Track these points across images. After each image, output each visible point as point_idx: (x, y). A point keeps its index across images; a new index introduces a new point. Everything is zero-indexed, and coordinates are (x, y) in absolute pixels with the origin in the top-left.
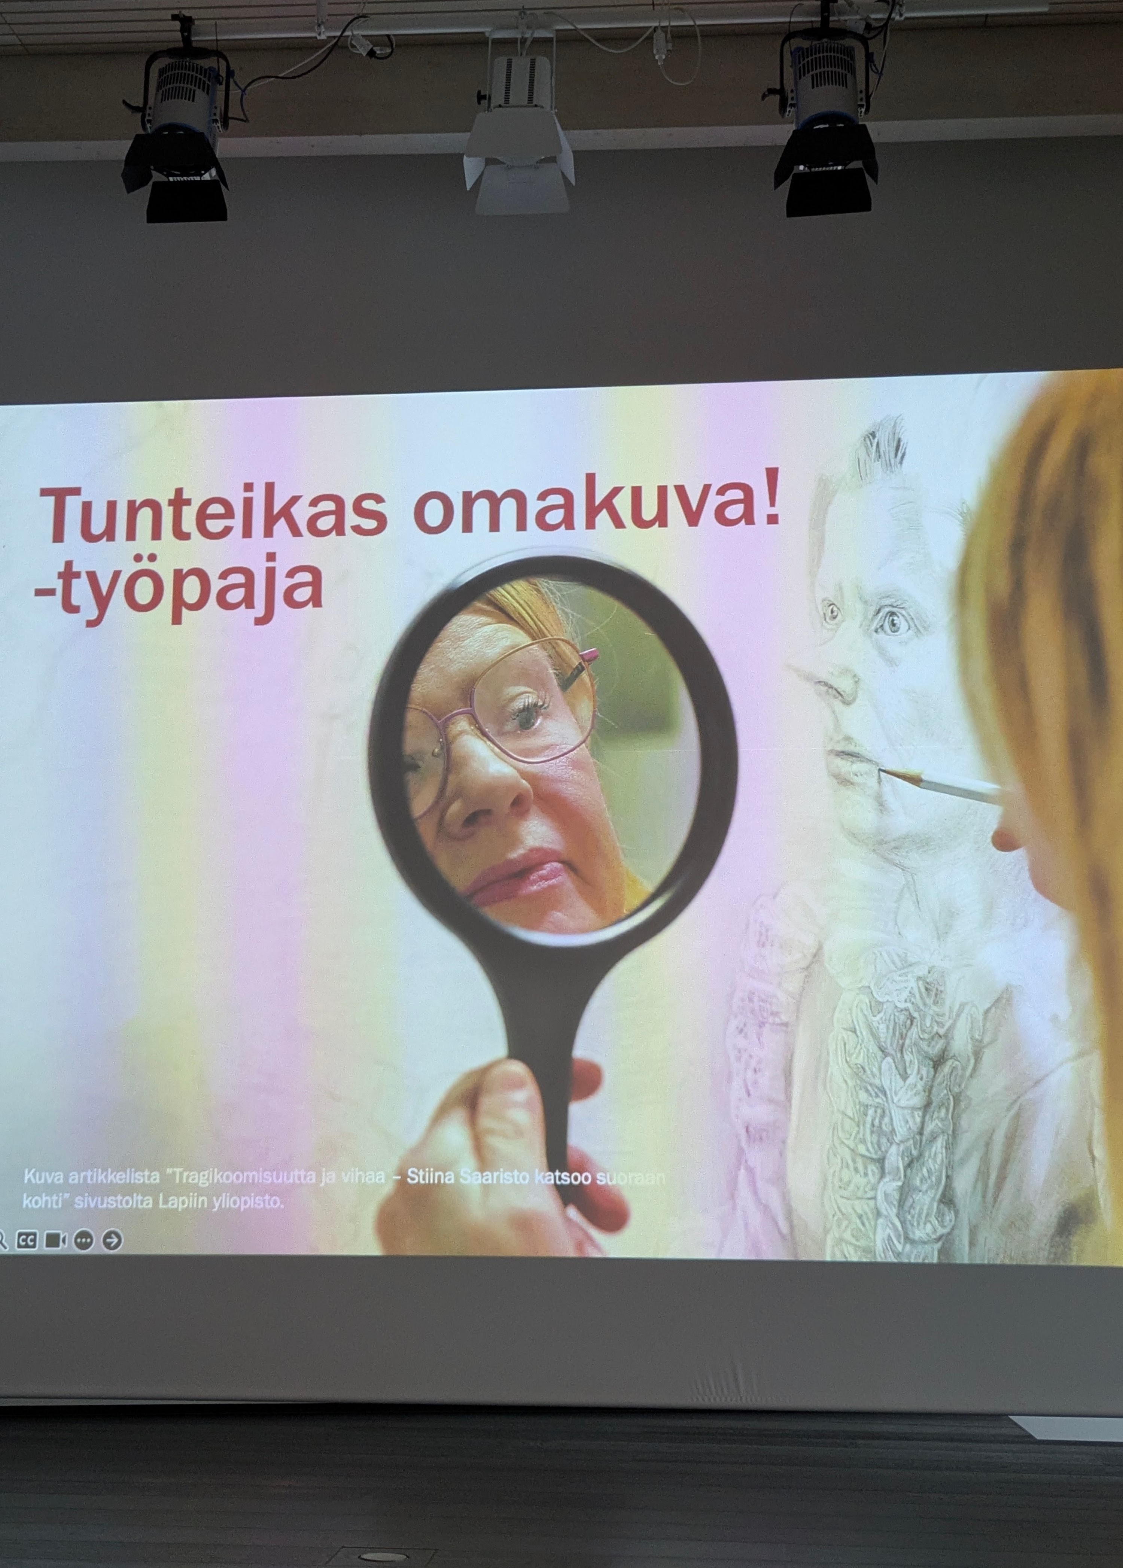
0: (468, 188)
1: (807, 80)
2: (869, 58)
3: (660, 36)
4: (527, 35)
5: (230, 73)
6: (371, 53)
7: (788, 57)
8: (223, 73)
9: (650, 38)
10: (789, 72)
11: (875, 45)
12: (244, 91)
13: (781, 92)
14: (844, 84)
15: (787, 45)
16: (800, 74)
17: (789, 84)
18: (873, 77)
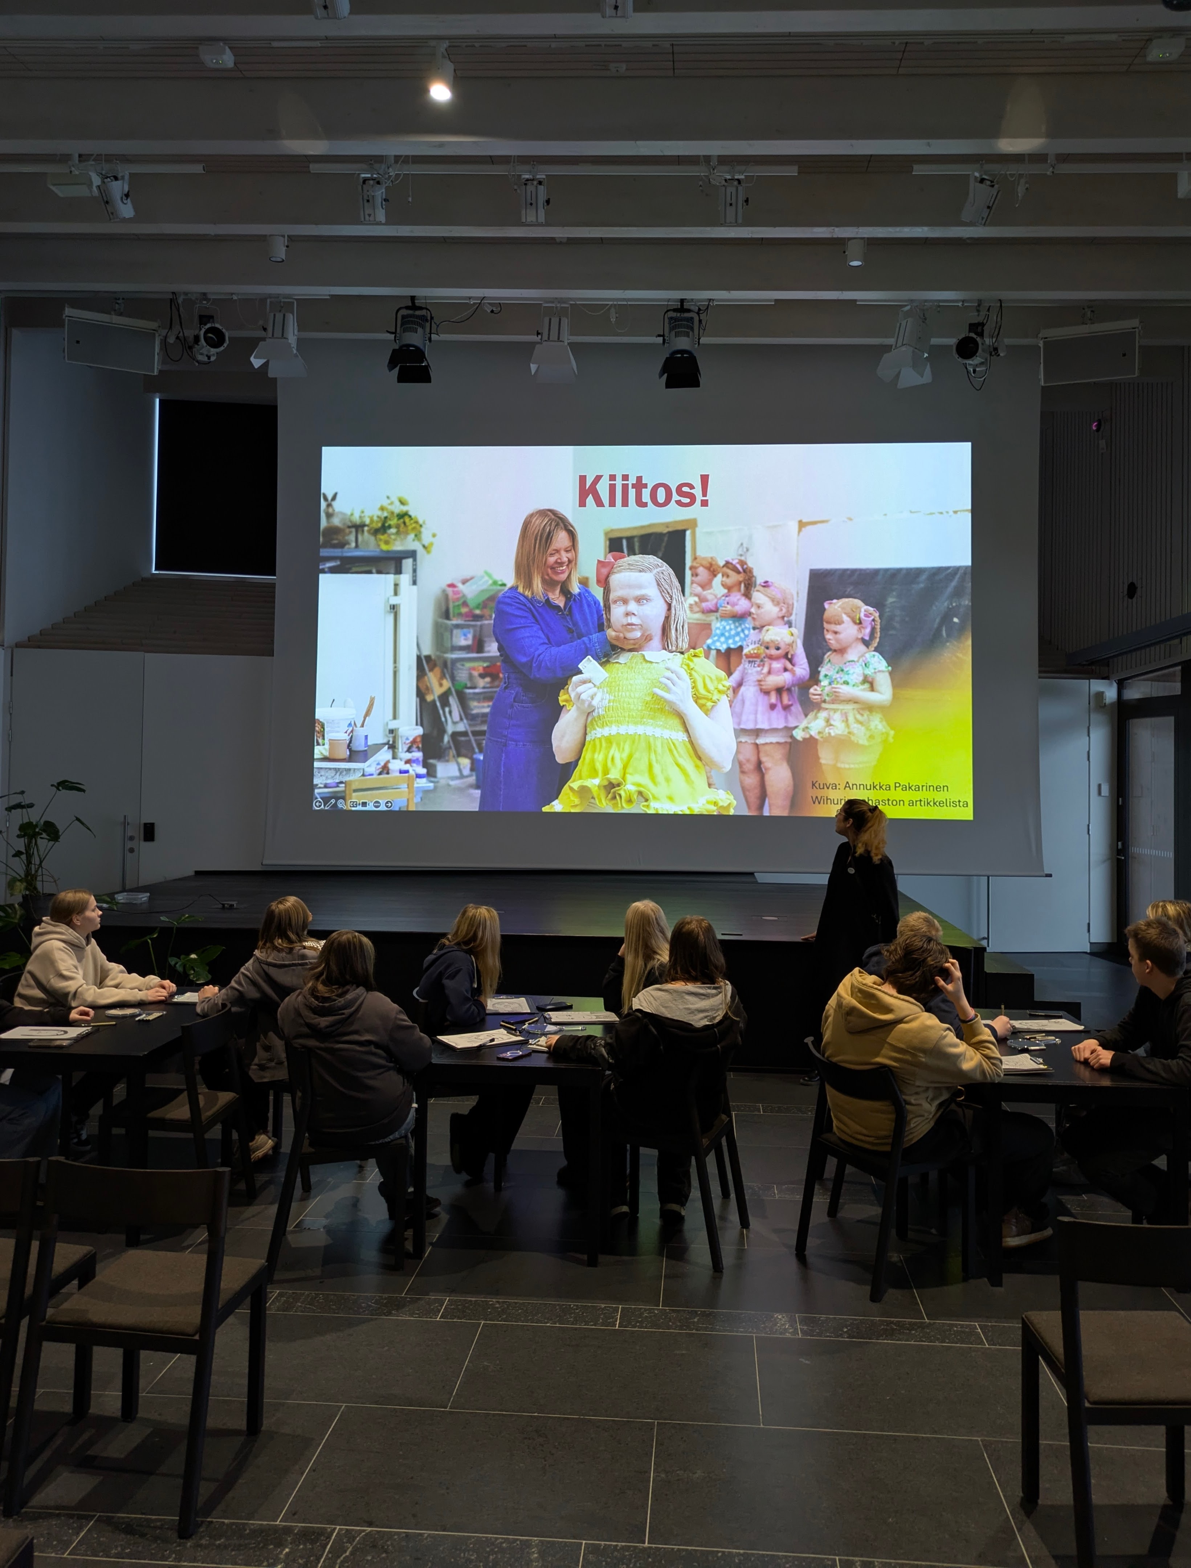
0: (533, 374)
1: (673, 333)
2: (700, 321)
3: (613, 310)
4: (558, 305)
5: (432, 318)
6: (492, 311)
7: (667, 321)
8: (429, 318)
9: (609, 309)
10: (667, 325)
11: (702, 316)
12: (438, 326)
13: (663, 336)
14: (688, 336)
15: (666, 316)
16: (671, 330)
17: (666, 334)
18: (701, 331)
